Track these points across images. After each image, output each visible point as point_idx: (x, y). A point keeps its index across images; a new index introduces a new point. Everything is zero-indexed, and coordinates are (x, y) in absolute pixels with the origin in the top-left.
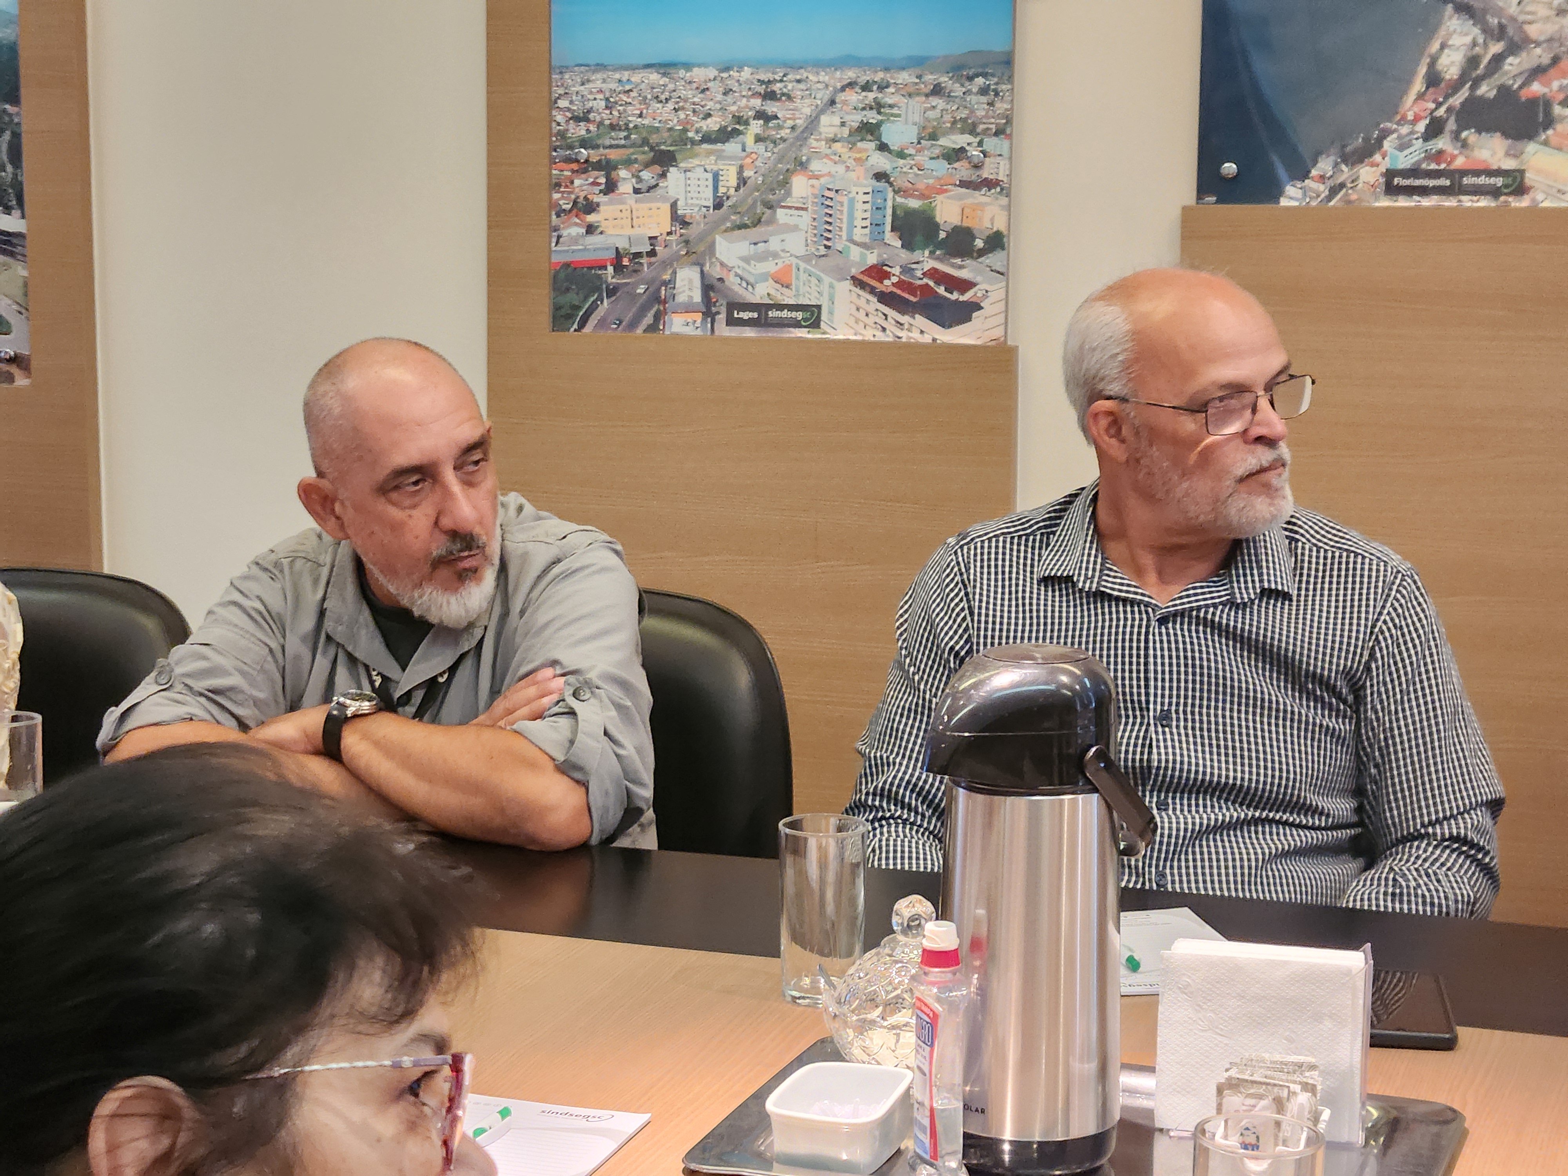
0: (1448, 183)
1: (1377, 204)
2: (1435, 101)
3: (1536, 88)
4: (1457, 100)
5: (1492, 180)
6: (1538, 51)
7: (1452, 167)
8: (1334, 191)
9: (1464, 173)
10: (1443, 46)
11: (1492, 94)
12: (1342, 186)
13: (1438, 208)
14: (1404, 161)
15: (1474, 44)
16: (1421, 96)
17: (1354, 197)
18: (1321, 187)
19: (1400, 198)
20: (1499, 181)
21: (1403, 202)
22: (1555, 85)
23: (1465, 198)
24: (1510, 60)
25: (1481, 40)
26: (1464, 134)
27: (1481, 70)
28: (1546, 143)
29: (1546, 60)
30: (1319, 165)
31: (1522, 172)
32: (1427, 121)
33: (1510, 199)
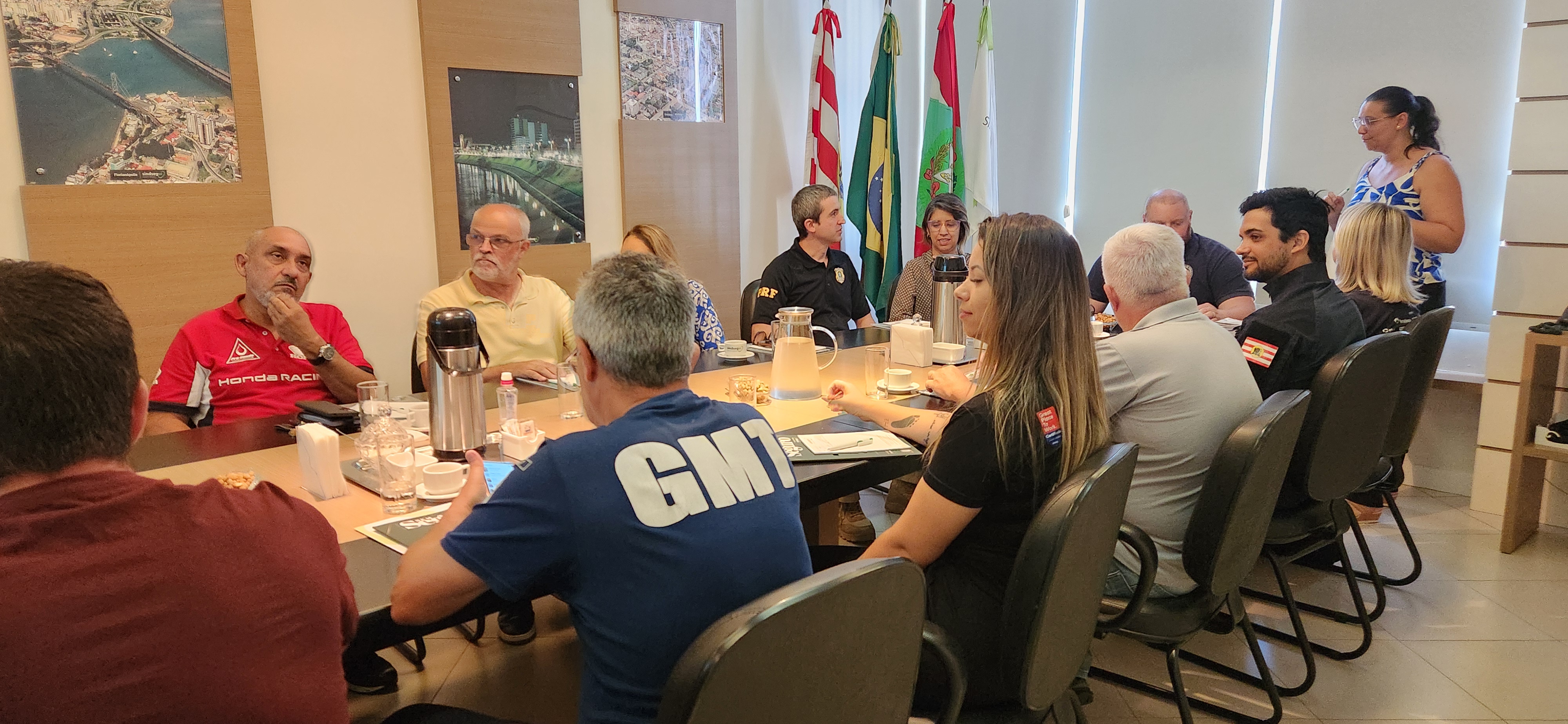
0: (136, 175)
1: (108, 183)
2: (126, 145)
3: (166, 141)
4: (135, 145)
5: (154, 174)
6: (164, 127)
7: (137, 169)
8: (89, 178)
9: (143, 171)
10: (126, 125)
11: (149, 142)
12: (92, 176)
13: (135, 185)
14: (118, 167)
15: (139, 124)
16: (120, 143)
17: (98, 181)
18: (83, 177)
19: (118, 181)
20: (157, 174)
21: (119, 182)
22: (173, 140)
23: (144, 180)
24: (153, 130)
25: (141, 123)
26: (140, 157)
27: (143, 134)
28: (173, 161)
29: (168, 131)
30: (80, 169)
31: (166, 171)
32: (124, 152)
33: (162, 181)
